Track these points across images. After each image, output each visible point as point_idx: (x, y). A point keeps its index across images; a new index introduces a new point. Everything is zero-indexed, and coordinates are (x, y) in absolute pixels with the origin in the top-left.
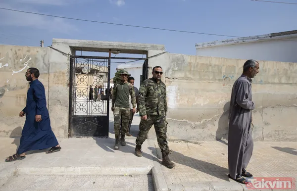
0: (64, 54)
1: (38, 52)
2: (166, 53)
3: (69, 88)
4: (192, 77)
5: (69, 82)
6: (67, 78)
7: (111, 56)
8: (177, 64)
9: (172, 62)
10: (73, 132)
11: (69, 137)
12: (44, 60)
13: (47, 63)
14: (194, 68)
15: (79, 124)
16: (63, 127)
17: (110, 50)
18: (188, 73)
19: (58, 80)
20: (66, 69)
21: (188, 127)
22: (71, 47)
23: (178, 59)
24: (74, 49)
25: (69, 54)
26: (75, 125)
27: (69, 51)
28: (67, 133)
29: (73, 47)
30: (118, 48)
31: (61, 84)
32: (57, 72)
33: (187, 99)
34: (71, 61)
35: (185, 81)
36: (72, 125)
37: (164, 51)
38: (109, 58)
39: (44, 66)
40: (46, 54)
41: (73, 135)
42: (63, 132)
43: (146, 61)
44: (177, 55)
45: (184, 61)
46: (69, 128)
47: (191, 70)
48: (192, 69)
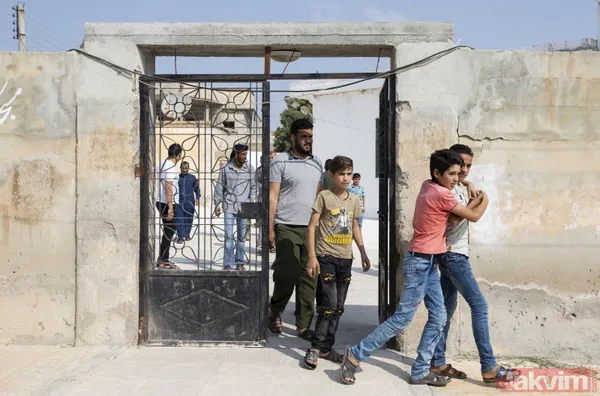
0: (119, 70)
1: (40, 68)
2: (457, 51)
3: (138, 180)
4: (556, 129)
5: (137, 161)
6: (132, 150)
7: (272, 72)
8: (501, 85)
9: (482, 81)
10: (152, 326)
11: (139, 343)
12: (60, 94)
13: (69, 102)
14: (564, 96)
15: (172, 300)
16: (121, 310)
17: (267, 51)
18: (539, 118)
19: (106, 157)
20: (130, 120)
21: (549, 312)
22: (141, 47)
23: (503, 69)
24: (150, 53)
25: (135, 72)
26: (159, 302)
27: (136, 62)
28: (135, 330)
29: (149, 47)
30: (294, 41)
31: (116, 169)
32: (100, 132)
33: (540, 210)
34: (144, 92)
35: (531, 145)
36: (149, 302)
37: (450, 44)
38: (265, 78)
39: (62, 112)
40: (67, 75)
41: (154, 335)
42: (124, 327)
43: (391, 80)
44: (500, 57)
45: (524, 73)
46: (141, 315)
47: (551, 105)
48: (558, 102)
